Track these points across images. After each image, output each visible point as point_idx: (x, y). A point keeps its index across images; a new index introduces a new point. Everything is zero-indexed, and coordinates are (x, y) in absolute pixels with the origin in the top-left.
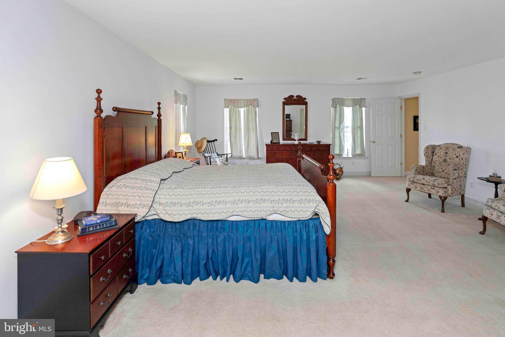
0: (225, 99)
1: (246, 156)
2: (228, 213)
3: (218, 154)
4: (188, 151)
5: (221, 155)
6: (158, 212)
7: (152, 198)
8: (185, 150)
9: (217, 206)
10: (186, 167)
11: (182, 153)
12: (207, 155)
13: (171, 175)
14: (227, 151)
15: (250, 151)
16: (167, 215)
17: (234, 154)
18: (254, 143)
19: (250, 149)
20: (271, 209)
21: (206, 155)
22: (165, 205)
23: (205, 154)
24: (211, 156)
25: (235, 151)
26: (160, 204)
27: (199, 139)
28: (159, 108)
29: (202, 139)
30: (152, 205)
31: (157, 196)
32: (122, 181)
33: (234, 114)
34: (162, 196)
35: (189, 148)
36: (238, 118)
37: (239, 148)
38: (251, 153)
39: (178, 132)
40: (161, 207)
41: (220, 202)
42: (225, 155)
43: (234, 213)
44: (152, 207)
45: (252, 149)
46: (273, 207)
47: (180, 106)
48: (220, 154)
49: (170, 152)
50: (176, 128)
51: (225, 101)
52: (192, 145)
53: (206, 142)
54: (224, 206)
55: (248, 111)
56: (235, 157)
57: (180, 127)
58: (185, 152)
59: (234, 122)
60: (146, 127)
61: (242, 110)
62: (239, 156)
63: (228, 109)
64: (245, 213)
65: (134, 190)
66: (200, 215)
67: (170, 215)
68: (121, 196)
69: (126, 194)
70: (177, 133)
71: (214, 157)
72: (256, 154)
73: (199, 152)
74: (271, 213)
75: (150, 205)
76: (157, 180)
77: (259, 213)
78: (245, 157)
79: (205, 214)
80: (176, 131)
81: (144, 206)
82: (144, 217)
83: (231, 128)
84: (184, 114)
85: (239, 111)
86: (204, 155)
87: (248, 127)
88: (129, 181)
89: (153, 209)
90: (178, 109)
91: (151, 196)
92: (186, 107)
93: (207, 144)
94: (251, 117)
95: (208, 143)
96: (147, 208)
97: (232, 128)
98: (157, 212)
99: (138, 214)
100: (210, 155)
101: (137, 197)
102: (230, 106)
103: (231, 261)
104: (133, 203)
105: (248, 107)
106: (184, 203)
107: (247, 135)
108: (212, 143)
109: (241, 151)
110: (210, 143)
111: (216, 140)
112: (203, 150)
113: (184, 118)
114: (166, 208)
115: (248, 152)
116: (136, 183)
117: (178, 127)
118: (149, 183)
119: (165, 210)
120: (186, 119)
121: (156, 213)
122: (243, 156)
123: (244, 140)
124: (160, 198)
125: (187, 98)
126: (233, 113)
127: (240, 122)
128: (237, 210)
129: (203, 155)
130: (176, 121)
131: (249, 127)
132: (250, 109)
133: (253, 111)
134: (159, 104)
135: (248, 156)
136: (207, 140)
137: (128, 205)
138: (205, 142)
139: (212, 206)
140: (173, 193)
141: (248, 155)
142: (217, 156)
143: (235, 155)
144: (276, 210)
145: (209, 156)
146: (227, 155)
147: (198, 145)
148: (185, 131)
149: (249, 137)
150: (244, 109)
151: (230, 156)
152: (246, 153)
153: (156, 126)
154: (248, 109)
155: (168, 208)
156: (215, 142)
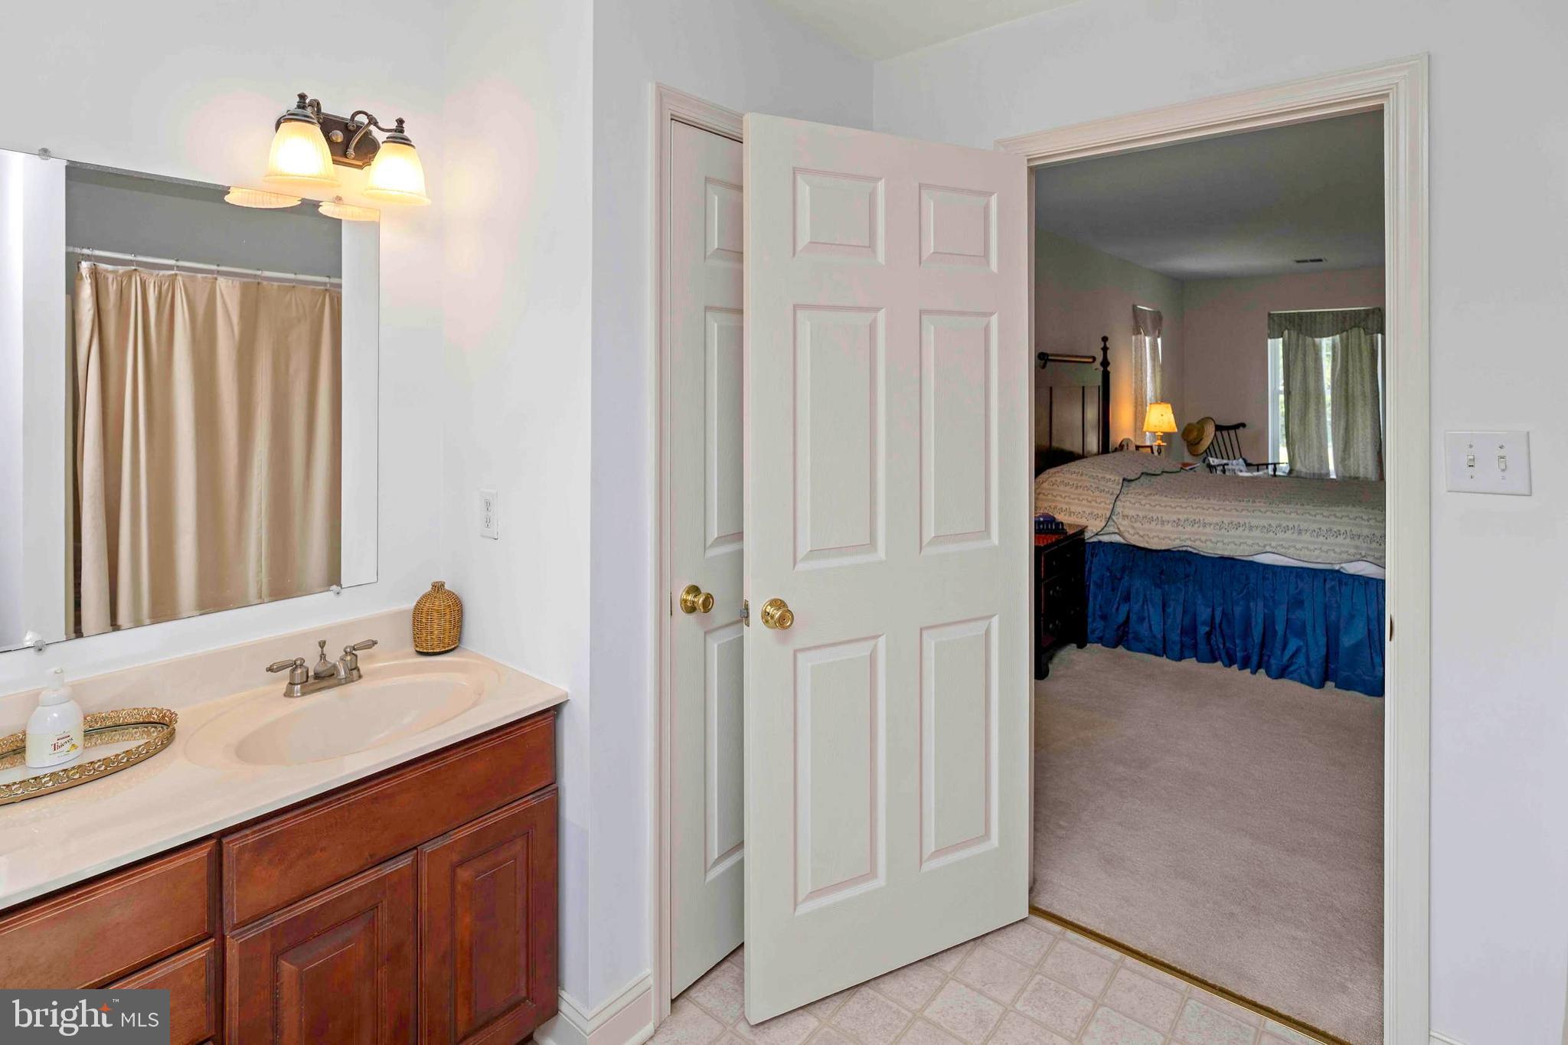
0: (1269, 315)
1: (1340, 475)
2: (1256, 547)
3: (1249, 462)
4: (1165, 444)
5: (1258, 465)
6: (1122, 529)
7: (1112, 506)
8: (1159, 442)
9: (1233, 532)
10: (1166, 470)
11: (1151, 447)
12: (1213, 461)
13: (1137, 476)
14: (1277, 453)
15: (1352, 459)
16: (1136, 536)
17: (1298, 466)
18: (1369, 440)
19: (1352, 454)
20: (1352, 551)
21: (1211, 462)
22: (1133, 520)
23: (1211, 459)
24: (1228, 464)
25: (1303, 459)
26: (1125, 517)
27: (1194, 421)
28: (1105, 349)
29: (1203, 422)
30: (1110, 516)
31: (1118, 503)
32: (1057, 475)
33: (1300, 355)
34: (1128, 504)
35: (1167, 436)
36: (1311, 364)
37: (1316, 451)
38: (1356, 468)
39: (1140, 400)
40: (1126, 522)
41: (1238, 525)
42: (1271, 467)
43: (1268, 549)
44: (1110, 520)
45: (1361, 455)
46: (1357, 547)
47: (1145, 340)
48: (1254, 463)
49: (1124, 443)
50: (1136, 391)
51: (1271, 321)
52: (1176, 430)
53: (1214, 429)
54: (1246, 532)
55: (1346, 347)
56: (1303, 475)
57: (1146, 391)
58: (1159, 446)
59: (1299, 374)
60: (1083, 387)
61: (1326, 344)
62: (1316, 471)
63: (1281, 339)
64: (1292, 550)
65: (1080, 491)
66: (1198, 543)
67: (1142, 537)
68: (1058, 498)
69: (1067, 494)
70: (1139, 403)
71: (1237, 468)
72: (1375, 471)
73: (1194, 454)
74: (1352, 558)
75: (1108, 516)
76: (1117, 478)
77: (1324, 554)
78: (1337, 476)
79: (1208, 543)
80: (1136, 398)
81: (1097, 517)
82: (1097, 534)
83: (1288, 393)
84: (1154, 357)
85: (1314, 344)
86: (1207, 462)
87: (1347, 391)
88: (1068, 475)
89: (1113, 523)
90: (1140, 347)
91: (1108, 502)
92: (1159, 340)
93: (1215, 435)
94: (1358, 364)
95: (1218, 433)
96: (1103, 520)
97: (1293, 393)
98: (1119, 529)
99: (1089, 528)
100: (1225, 461)
101: (1085, 502)
102: (1286, 332)
103: (1260, 636)
104: (1079, 509)
105: (1345, 333)
106: (1168, 519)
107: (1342, 416)
108: (1232, 433)
109: (1323, 460)
110: (1225, 433)
111: (1243, 425)
112: (1204, 449)
113: (1154, 367)
114: (1135, 525)
115: (1346, 462)
116: (1080, 481)
117: (1142, 390)
118: (1103, 483)
119: (1133, 528)
120: (1158, 369)
121: (1117, 531)
122: (1328, 474)
123: (1334, 429)
124: (1124, 507)
125: (1161, 319)
126: (1296, 353)
127: (1318, 376)
128: (1274, 544)
129: (1204, 461)
130: (1136, 375)
131: (1350, 391)
132: (1353, 341)
133: (1363, 345)
134: (1105, 339)
135: (1348, 475)
136: (1217, 423)
137: (1071, 513)
138: (1210, 431)
139: (1223, 530)
140: (1148, 502)
141: (1345, 470)
142: (1244, 468)
143: (1304, 470)
144: (1363, 554)
145: (1218, 465)
146: (1275, 466)
147: (1189, 435)
148: (1156, 398)
149: (1351, 420)
150: (1333, 341)
151: (1287, 471)
152: (1340, 466)
153: (1099, 387)
154: (1345, 341)
155: (1137, 525)
156: (1240, 431)
